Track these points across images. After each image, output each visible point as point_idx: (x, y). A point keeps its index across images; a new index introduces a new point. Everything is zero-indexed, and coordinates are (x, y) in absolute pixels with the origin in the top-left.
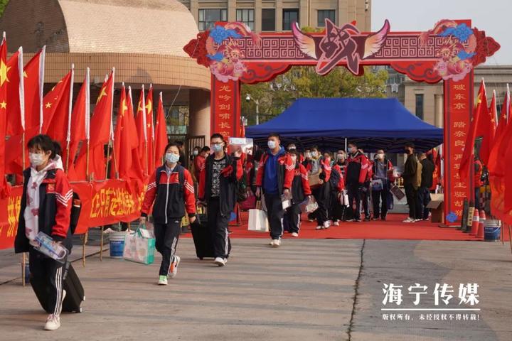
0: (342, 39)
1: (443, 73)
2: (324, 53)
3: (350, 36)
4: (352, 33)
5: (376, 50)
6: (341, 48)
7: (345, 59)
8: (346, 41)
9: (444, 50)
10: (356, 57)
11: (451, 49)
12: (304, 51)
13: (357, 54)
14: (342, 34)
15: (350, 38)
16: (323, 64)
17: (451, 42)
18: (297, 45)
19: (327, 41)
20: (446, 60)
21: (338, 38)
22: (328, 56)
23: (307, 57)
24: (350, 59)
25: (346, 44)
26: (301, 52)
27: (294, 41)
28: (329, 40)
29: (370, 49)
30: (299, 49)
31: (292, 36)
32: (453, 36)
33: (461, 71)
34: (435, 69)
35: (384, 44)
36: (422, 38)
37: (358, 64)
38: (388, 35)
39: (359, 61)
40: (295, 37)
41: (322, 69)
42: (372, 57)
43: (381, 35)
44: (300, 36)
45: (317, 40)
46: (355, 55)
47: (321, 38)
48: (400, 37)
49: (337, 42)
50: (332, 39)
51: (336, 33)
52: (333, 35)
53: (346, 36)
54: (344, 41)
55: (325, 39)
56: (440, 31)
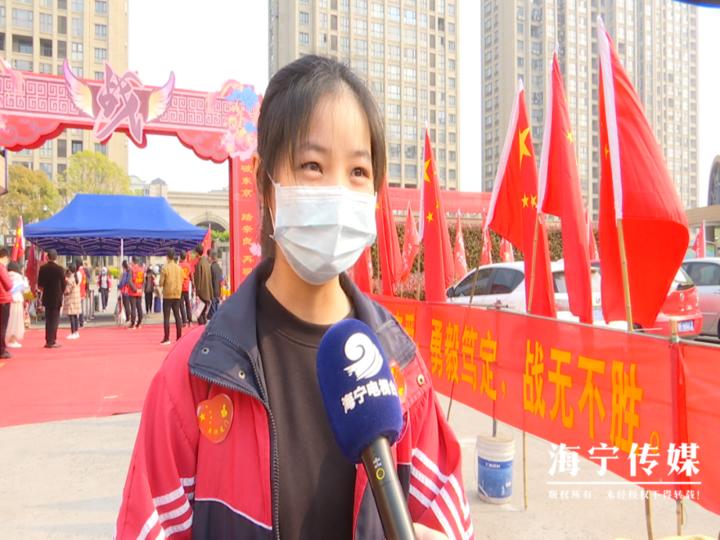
0: (123, 92)
1: (230, 149)
2: (103, 110)
3: (133, 88)
4: (134, 85)
5: (161, 112)
6: (122, 105)
7: (125, 122)
8: (128, 95)
9: (232, 119)
10: (139, 120)
11: (238, 119)
12: (78, 105)
13: (140, 116)
14: (123, 85)
15: (132, 91)
16: (102, 125)
17: (238, 109)
18: (69, 95)
19: (105, 93)
20: (233, 132)
21: (118, 89)
22: (107, 115)
23: (82, 114)
24: (132, 120)
25: (128, 99)
26: (74, 105)
27: (66, 88)
28: (108, 91)
29: (156, 109)
30: (72, 102)
31: (64, 81)
32: (239, 102)
33: (248, 148)
34: (223, 142)
35: (170, 103)
36: (209, 100)
37: (142, 129)
38: (175, 92)
39: (143, 125)
40: (67, 84)
41: (101, 132)
42: (156, 121)
43: (166, 92)
44: (73, 82)
45: (95, 90)
46: (138, 116)
47: (99, 88)
48: (186, 96)
49: (118, 96)
50: (111, 90)
51: (116, 83)
52: (113, 85)
53: (127, 88)
54: (126, 95)
55: (103, 91)
56: (226, 95)
